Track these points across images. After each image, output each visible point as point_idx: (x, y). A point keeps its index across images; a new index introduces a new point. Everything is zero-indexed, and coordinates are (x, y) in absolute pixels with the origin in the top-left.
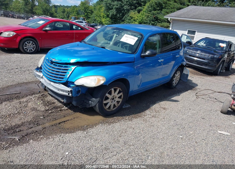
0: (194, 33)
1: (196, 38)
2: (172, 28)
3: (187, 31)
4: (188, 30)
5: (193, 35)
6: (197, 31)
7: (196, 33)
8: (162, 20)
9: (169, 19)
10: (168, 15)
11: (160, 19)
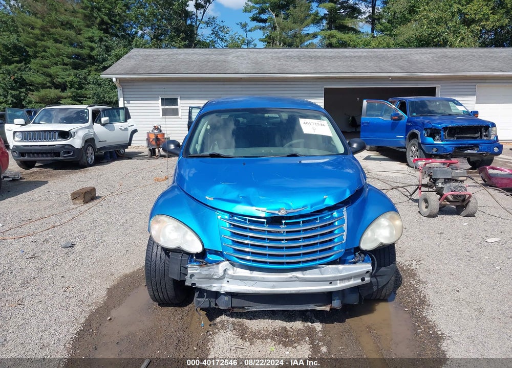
0: (174, 101)
1: (183, 111)
2: (124, 98)
3: (160, 101)
4: (160, 98)
5: (174, 107)
6: (179, 98)
7: (179, 101)
8: (38, 84)
9: (114, 80)
10: (108, 71)
11: (32, 82)
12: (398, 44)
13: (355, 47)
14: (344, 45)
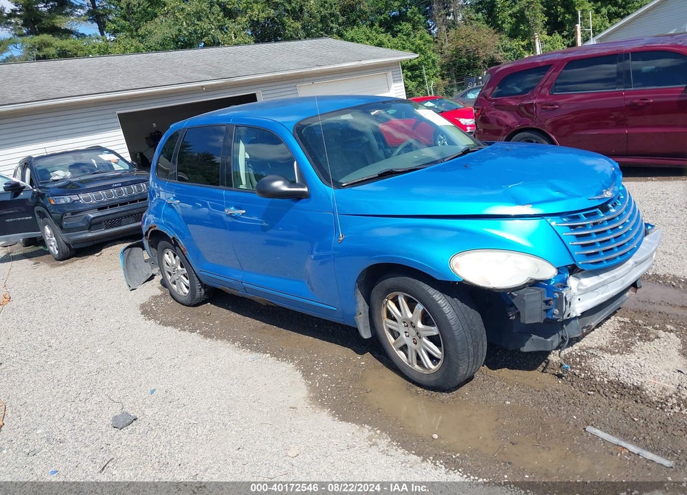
12: (149, 48)
13: (86, 56)
14: (64, 54)
